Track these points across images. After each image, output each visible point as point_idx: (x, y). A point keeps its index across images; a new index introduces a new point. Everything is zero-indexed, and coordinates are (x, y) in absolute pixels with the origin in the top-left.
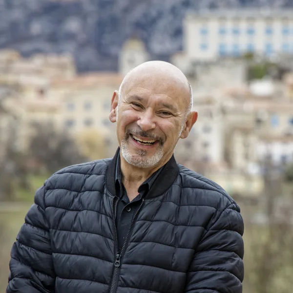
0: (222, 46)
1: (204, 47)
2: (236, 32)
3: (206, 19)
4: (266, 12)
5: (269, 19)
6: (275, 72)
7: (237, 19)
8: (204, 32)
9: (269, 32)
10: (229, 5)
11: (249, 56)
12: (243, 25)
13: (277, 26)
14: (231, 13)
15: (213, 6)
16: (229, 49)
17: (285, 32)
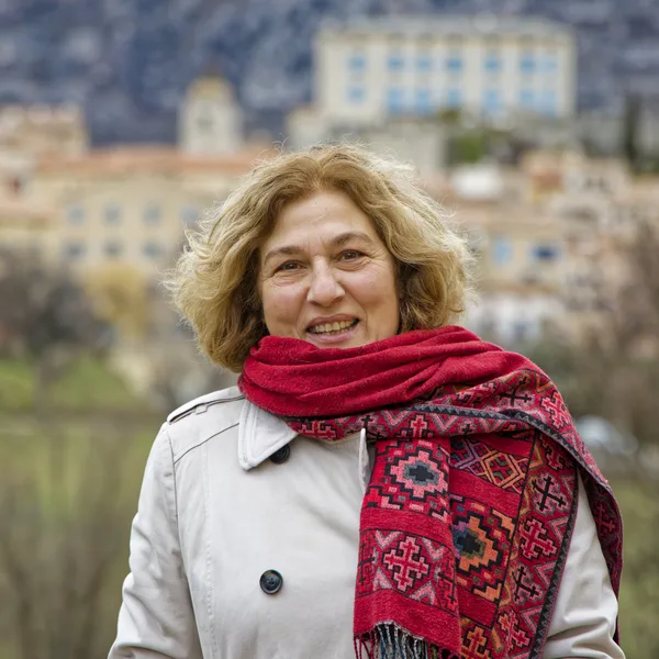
0: (393, 94)
1: (356, 95)
2: (424, 65)
3: (363, 37)
4: (487, 24)
5: (492, 39)
6: (504, 150)
7: (426, 38)
8: (358, 64)
9: (493, 65)
10: (409, 9)
11: (451, 115)
12: (439, 52)
13: (510, 54)
14: (414, 26)
15: (376, 10)
16: (409, 99)
17: (527, 66)
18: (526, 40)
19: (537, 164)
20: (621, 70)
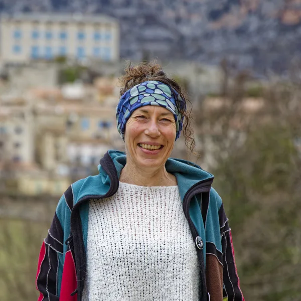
0: (35, 49)
1: (17, 49)
2: (49, 36)
3: (19, 22)
4: (78, 17)
5: (81, 24)
6: (85, 75)
7: (49, 23)
8: (17, 35)
9: (81, 36)
10: (43, 10)
11: (61, 59)
12: (56, 29)
13: (89, 31)
14: (45, 17)
15: (27, 10)
16: (42, 52)
17: (97, 37)
18: (97, 25)
19: (101, 83)
20: (141, 40)
